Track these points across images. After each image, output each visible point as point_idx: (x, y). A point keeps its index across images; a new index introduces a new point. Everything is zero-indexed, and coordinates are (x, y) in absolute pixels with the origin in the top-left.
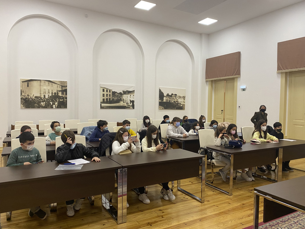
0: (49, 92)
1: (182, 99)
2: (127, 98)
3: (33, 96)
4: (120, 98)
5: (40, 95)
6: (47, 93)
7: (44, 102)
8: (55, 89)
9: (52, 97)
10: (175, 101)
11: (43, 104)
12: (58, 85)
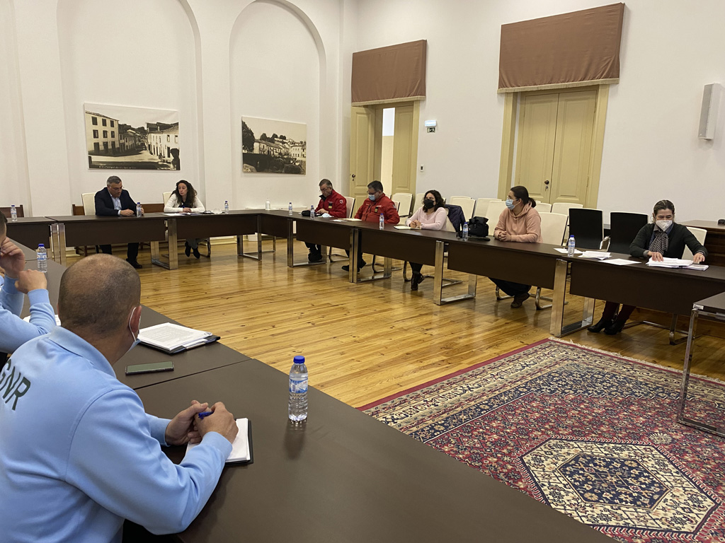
1: (297, 148)
2: (159, 142)
4: (140, 141)
10: (282, 152)
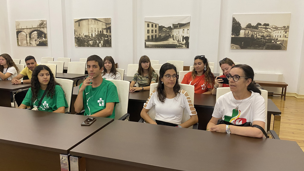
0: (95, 31)
1: (280, 31)
2: (178, 34)
3: (83, 35)
4: (168, 34)
5: (89, 34)
6: (94, 31)
7: (92, 41)
8: (101, 27)
9: (98, 36)
11: (91, 42)
12: (103, 23)
